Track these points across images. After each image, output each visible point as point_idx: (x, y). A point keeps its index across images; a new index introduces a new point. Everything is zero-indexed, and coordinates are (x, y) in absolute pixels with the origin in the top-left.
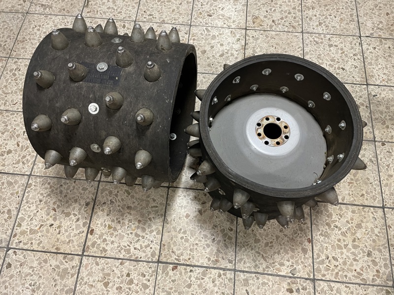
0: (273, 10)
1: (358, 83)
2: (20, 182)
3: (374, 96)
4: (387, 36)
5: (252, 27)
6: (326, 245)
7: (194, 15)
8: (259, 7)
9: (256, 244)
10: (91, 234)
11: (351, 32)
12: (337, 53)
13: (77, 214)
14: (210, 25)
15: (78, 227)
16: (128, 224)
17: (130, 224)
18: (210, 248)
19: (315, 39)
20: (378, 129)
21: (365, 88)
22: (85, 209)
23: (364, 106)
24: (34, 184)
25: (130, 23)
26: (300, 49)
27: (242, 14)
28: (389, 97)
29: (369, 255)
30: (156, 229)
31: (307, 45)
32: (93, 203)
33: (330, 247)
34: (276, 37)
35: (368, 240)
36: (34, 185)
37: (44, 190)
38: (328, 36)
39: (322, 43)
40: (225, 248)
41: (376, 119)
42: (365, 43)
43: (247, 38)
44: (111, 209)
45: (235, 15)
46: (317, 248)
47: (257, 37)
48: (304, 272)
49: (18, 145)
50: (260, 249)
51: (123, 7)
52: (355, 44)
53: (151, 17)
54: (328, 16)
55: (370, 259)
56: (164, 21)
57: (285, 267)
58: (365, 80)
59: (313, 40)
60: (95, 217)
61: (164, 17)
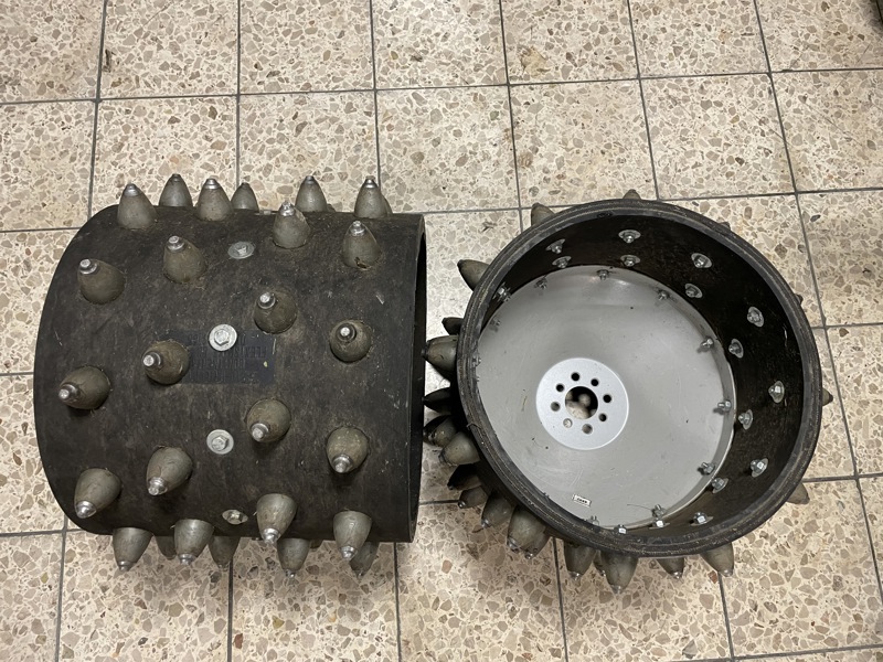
0: (563, 26)
1: (775, 191)
2: (44, 552)
3: (814, 218)
4: (828, 64)
5: (521, 78)
6: (748, 580)
7: (380, 60)
8: (529, 21)
9: (603, 605)
10: (239, 646)
11: (748, 63)
12: (722, 122)
13: (196, 605)
14: (421, 83)
15: (204, 634)
16: (318, 608)
17: (322, 607)
18: (507, 632)
19: (671, 92)
20: (830, 297)
21: (792, 202)
22: (213, 591)
23: (794, 247)
24: (78, 550)
25: (226, 101)
26: (639, 122)
27: (492, 44)
28: (847, 217)
29: (837, 585)
30: (382, 610)
31: (654, 109)
32: (227, 574)
33: (757, 584)
34: (580, 98)
35: (832, 555)
36: (81, 554)
37: (106, 560)
38: (699, 81)
39: (686, 100)
40: (541, 626)
41: (824, 274)
42: (782, 90)
43: (514, 107)
44: (272, 580)
45: (477, 50)
46: (732, 590)
47: (536, 101)
48: (710, 647)
49: (19, 461)
50: (614, 614)
51: (199, 60)
52: (761, 94)
53: (276, 77)
54: (692, 28)
55: (840, 593)
56: (308, 85)
57: (672, 644)
58: (791, 183)
59: (664, 95)
60: (239, 606)
61: (307, 74)
